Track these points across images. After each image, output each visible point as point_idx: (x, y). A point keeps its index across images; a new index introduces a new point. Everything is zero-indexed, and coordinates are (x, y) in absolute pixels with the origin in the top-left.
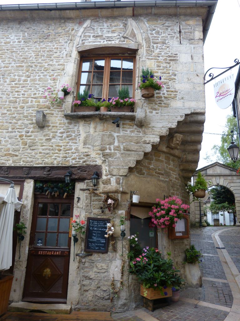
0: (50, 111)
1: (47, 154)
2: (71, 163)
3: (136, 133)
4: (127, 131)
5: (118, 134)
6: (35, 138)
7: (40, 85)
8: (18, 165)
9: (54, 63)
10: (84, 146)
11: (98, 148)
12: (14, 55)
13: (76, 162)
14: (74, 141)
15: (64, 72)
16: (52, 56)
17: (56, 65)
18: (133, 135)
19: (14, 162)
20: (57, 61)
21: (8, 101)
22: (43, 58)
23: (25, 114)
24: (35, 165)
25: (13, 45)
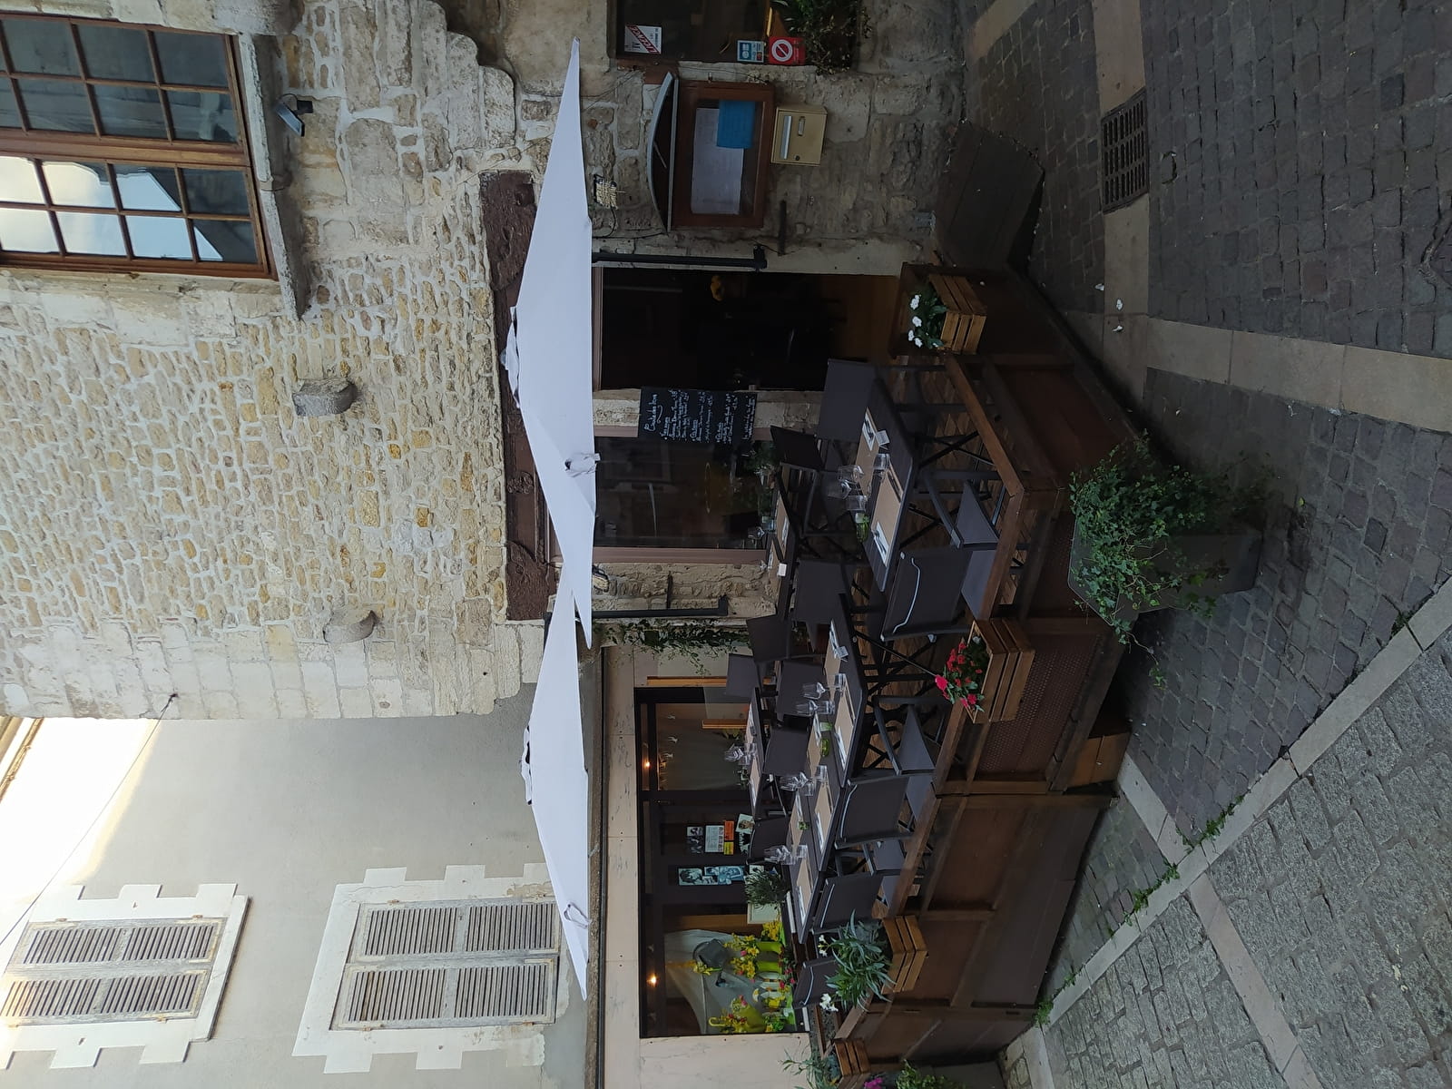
0: (282, 367)
1: (452, 363)
2: (482, 284)
3: (326, 28)
4: (324, 68)
5: (344, 105)
6: (397, 407)
7: (174, 410)
8: (498, 451)
9: (59, 368)
10: (411, 241)
11: (411, 185)
12: (60, 512)
13: (473, 268)
14: (395, 279)
15: (96, 328)
16: (29, 379)
17: (69, 362)
18: (337, 43)
19: (489, 463)
20: (45, 358)
21: (264, 508)
22: (47, 412)
23: (310, 448)
24: (497, 400)
25: (14, 523)
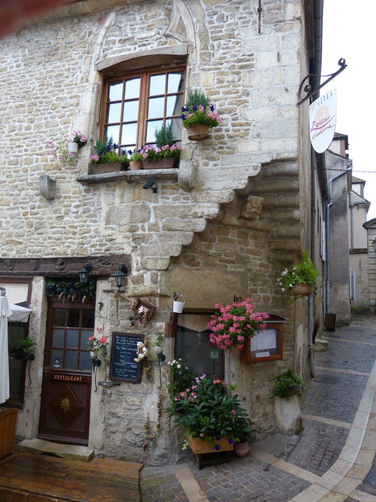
0: (61, 173)
1: (59, 239)
2: (89, 253)
3: (182, 200)
4: (168, 198)
5: (155, 205)
6: (43, 216)
7: (47, 133)
8: (23, 256)
9: (66, 95)
10: (107, 226)
11: (126, 227)
12: (13, 88)
13: (96, 250)
14: (92, 219)
15: (79, 109)
16: (62, 84)
17: (67, 98)
18: (177, 204)
19: (18, 252)
20: (69, 91)
21: (7, 162)
22: (50, 89)
23: (29, 181)
24: (44, 257)
25: (10, 72)
